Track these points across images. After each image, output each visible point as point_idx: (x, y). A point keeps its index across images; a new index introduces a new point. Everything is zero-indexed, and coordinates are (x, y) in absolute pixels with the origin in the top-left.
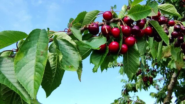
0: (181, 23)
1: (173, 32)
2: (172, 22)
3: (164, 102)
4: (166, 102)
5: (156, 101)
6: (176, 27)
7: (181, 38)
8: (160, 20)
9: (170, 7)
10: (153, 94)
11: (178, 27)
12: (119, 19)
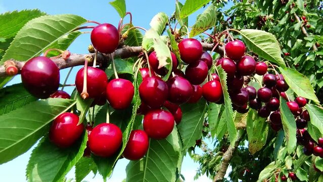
0: (276, 68)
1: (261, 89)
2: (262, 67)
3: (215, 180)
4: (218, 179)
5: (199, 167)
6: (268, 78)
7: (274, 101)
8: (243, 64)
9: (269, 40)
10: (197, 156)
11: (271, 77)
12: (141, 51)
